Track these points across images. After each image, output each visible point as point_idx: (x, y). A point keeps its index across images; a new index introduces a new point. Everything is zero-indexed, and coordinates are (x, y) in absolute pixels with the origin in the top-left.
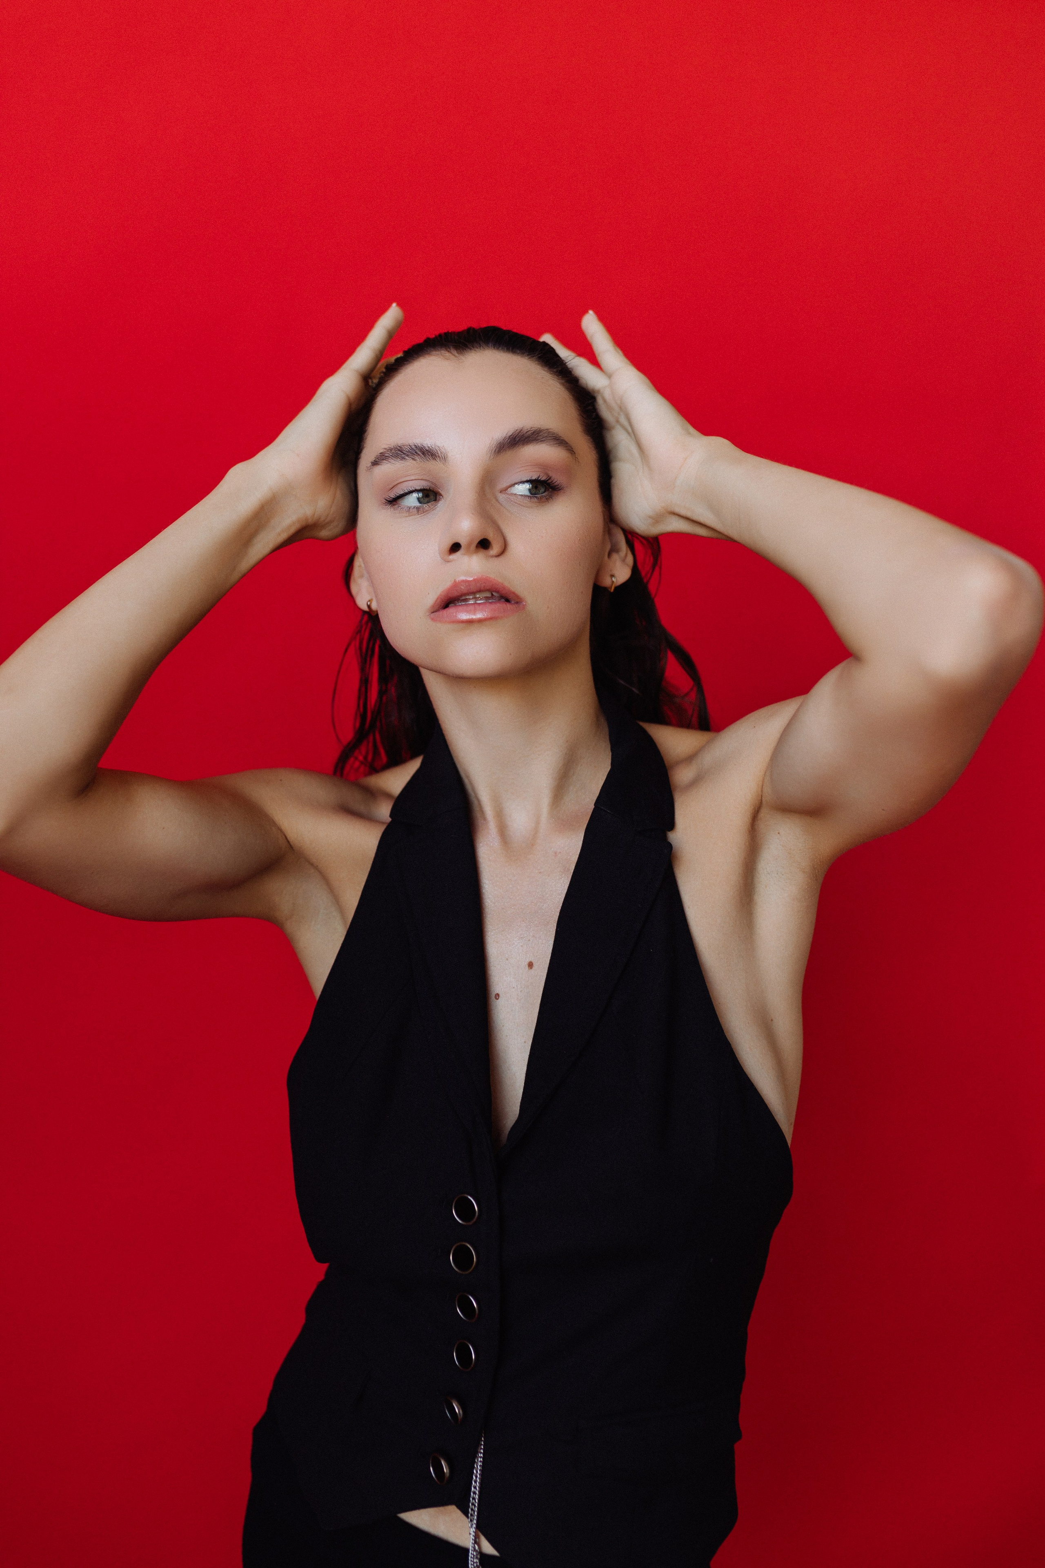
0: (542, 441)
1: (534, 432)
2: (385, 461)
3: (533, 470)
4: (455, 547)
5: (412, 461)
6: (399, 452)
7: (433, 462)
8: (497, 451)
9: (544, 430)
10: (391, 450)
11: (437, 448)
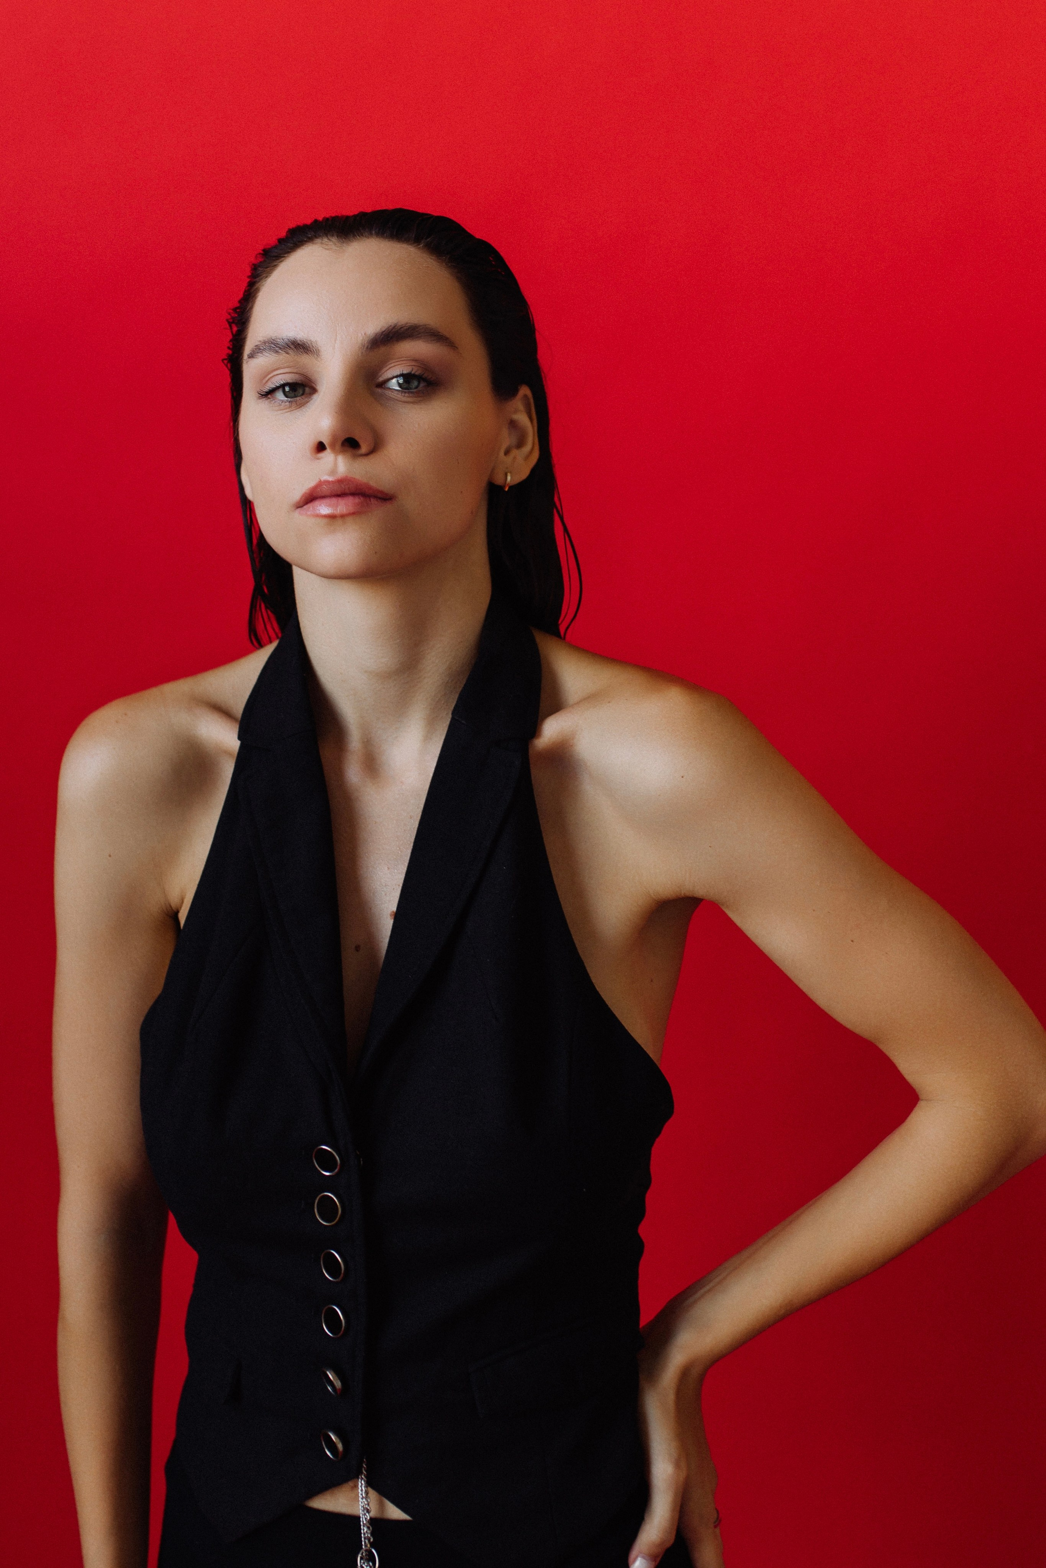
0: (418, 337)
1: (409, 328)
2: (259, 354)
3: (409, 364)
4: (320, 447)
5: (285, 354)
6: (273, 345)
7: (305, 355)
8: (369, 347)
9: (419, 326)
10: (265, 343)
11: (309, 342)
